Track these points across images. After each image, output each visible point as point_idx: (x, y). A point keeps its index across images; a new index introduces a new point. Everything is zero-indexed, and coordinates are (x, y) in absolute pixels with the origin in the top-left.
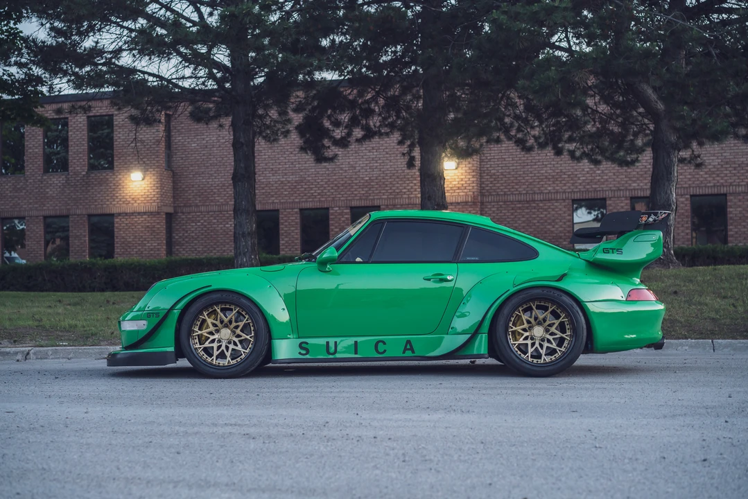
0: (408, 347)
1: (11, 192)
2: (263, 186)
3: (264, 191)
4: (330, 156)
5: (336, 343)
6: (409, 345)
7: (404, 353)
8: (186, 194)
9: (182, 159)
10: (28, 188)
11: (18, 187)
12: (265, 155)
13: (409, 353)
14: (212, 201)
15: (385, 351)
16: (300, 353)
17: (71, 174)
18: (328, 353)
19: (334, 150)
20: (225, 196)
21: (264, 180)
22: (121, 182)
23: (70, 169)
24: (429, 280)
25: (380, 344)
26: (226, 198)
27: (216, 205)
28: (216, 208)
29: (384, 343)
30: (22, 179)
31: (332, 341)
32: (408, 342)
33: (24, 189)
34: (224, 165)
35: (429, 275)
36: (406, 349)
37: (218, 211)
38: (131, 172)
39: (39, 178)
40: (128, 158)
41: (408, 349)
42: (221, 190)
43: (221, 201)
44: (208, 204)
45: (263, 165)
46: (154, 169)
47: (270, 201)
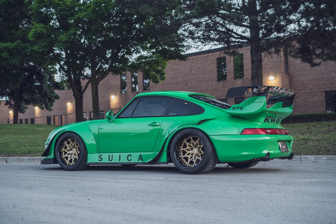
0: (140, 158)
1: (221, 88)
2: (330, 79)
3: (331, 81)
4: (318, 63)
5: (112, 155)
6: (141, 157)
7: (138, 161)
8: (295, 85)
9: (293, 69)
10: (228, 86)
11: (224, 86)
12: (331, 64)
13: (140, 161)
14: (307, 88)
15: (131, 160)
16: (99, 160)
17: (245, 79)
18: (109, 160)
19: (317, 61)
20: (313, 85)
21: (331, 76)
22: (265, 81)
23: (244, 76)
24: (150, 125)
25: (129, 156)
26: (313, 86)
27: (309, 89)
28: (308, 91)
29: (131, 156)
30: (226, 82)
31: (111, 154)
32: (140, 155)
33: (227, 86)
34: (312, 70)
35: (150, 123)
36: (139, 159)
37: (310, 92)
38: (270, 76)
39: (232, 81)
40: (268, 70)
41: (140, 159)
42: (311, 82)
43: (311, 87)
44: (305, 89)
45: (330, 69)
46: (279, 74)
47: (334, 86)
